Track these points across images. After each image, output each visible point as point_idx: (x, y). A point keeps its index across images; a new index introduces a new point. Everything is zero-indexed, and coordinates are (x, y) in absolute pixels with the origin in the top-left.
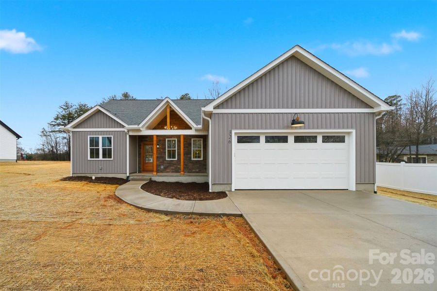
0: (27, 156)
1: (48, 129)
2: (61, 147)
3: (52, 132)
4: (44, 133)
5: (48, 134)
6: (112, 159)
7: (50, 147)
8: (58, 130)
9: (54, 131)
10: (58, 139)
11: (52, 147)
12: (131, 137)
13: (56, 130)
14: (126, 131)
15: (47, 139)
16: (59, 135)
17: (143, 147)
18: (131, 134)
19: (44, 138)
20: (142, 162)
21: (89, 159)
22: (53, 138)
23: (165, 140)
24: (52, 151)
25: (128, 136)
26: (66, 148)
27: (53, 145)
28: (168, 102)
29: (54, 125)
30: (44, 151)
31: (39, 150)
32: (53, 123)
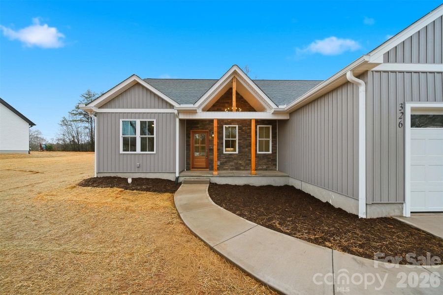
0: (46, 146)
1: (69, 118)
2: (83, 137)
3: (73, 121)
4: (65, 123)
5: (69, 123)
6: (154, 152)
7: (71, 137)
8: (79, 119)
9: (75, 121)
10: (79, 129)
11: (73, 137)
12: (181, 121)
13: (77, 119)
14: (176, 112)
15: (68, 129)
16: (80, 124)
17: (193, 136)
18: (182, 117)
19: (65, 127)
20: (191, 156)
21: (121, 152)
22: (74, 127)
23: (223, 127)
24: (74, 141)
25: (177, 120)
26: (88, 139)
27: (75, 135)
28: (235, 72)
29: (75, 114)
30: (64, 140)
31: (59, 140)
32: (74, 112)
